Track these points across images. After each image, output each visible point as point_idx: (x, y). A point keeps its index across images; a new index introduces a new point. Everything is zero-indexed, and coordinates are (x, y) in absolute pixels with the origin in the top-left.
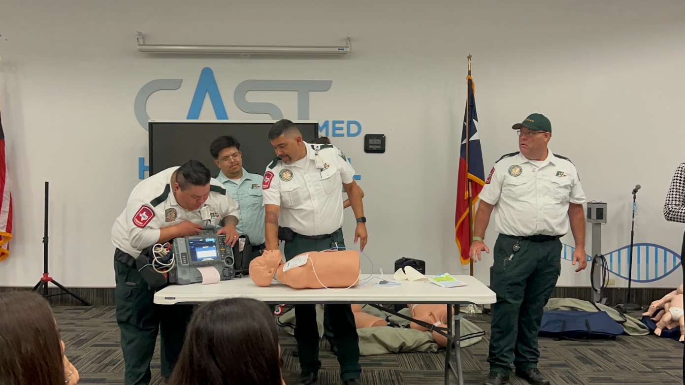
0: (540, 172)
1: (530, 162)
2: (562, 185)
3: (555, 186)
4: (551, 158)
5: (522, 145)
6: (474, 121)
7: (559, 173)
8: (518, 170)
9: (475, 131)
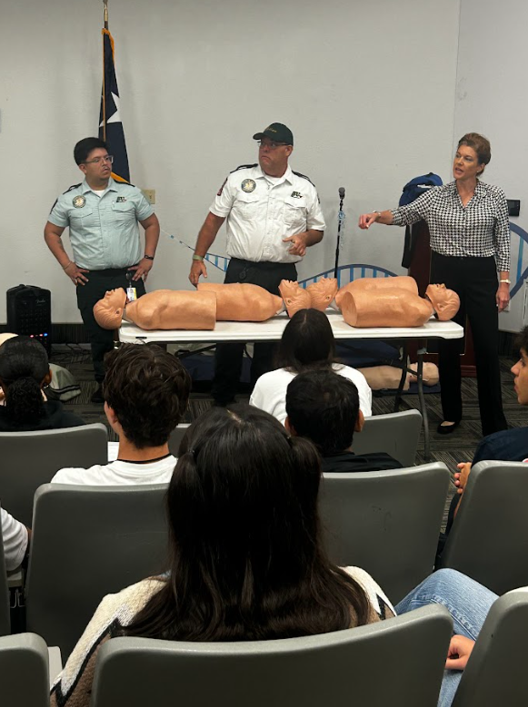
0: (274, 191)
1: (267, 177)
2: (295, 207)
3: (288, 207)
4: (288, 175)
5: (261, 157)
6: (114, 96)
7: (295, 194)
8: (251, 185)
9: (115, 110)
